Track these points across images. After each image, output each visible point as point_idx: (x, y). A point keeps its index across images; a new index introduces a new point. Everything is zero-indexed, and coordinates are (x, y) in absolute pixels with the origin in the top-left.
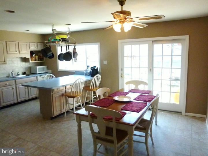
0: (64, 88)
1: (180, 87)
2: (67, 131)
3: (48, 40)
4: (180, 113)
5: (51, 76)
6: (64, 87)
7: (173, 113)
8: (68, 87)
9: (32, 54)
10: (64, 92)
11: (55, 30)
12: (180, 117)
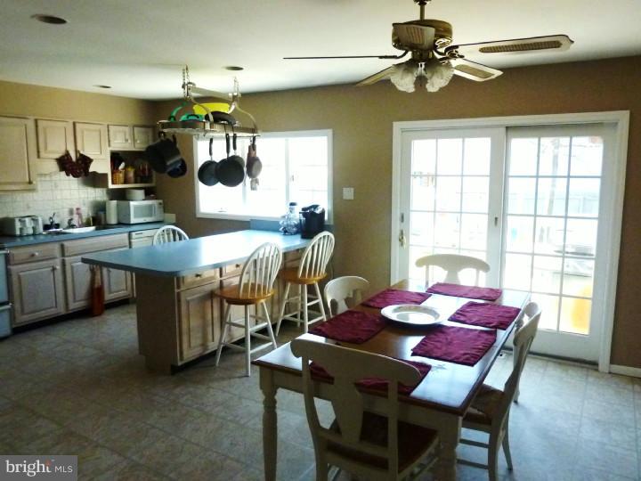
0: (215, 273)
1: (593, 279)
2: (223, 414)
3: (170, 119)
4: (593, 365)
5: (174, 231)
6: (218, 270)
7: (570, 365)
8: (229, 269)
9: (117, 162)
10: (216, 285)
11: (194, 84)
12: (591, 379)
